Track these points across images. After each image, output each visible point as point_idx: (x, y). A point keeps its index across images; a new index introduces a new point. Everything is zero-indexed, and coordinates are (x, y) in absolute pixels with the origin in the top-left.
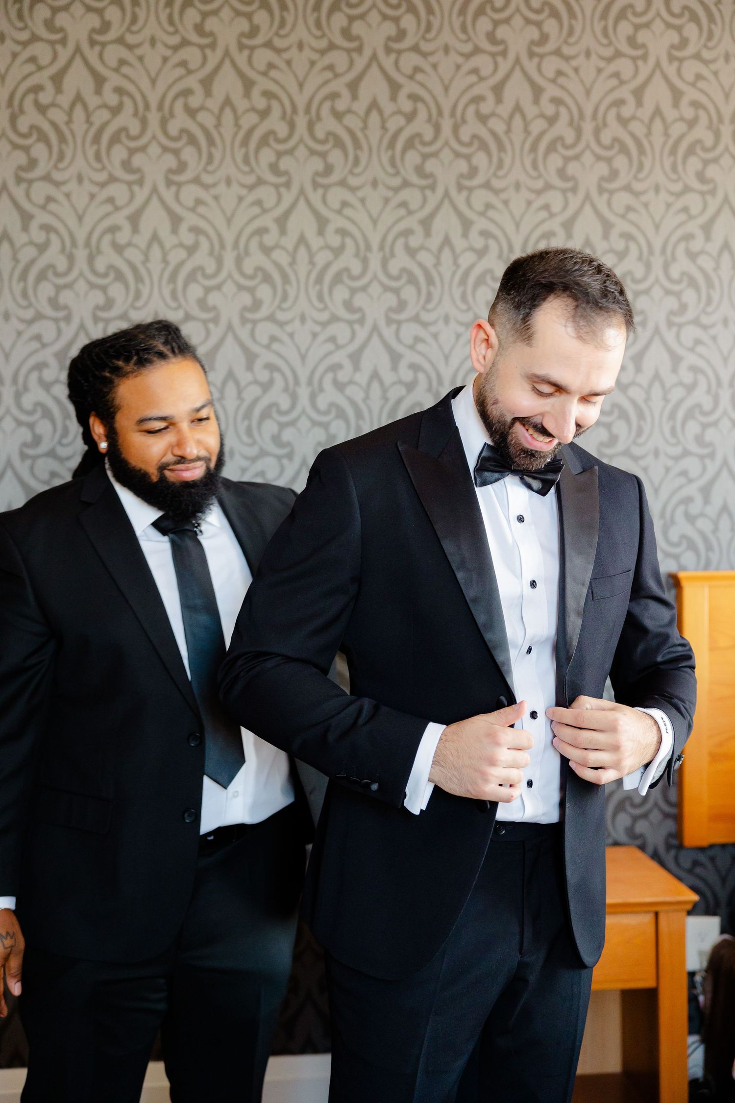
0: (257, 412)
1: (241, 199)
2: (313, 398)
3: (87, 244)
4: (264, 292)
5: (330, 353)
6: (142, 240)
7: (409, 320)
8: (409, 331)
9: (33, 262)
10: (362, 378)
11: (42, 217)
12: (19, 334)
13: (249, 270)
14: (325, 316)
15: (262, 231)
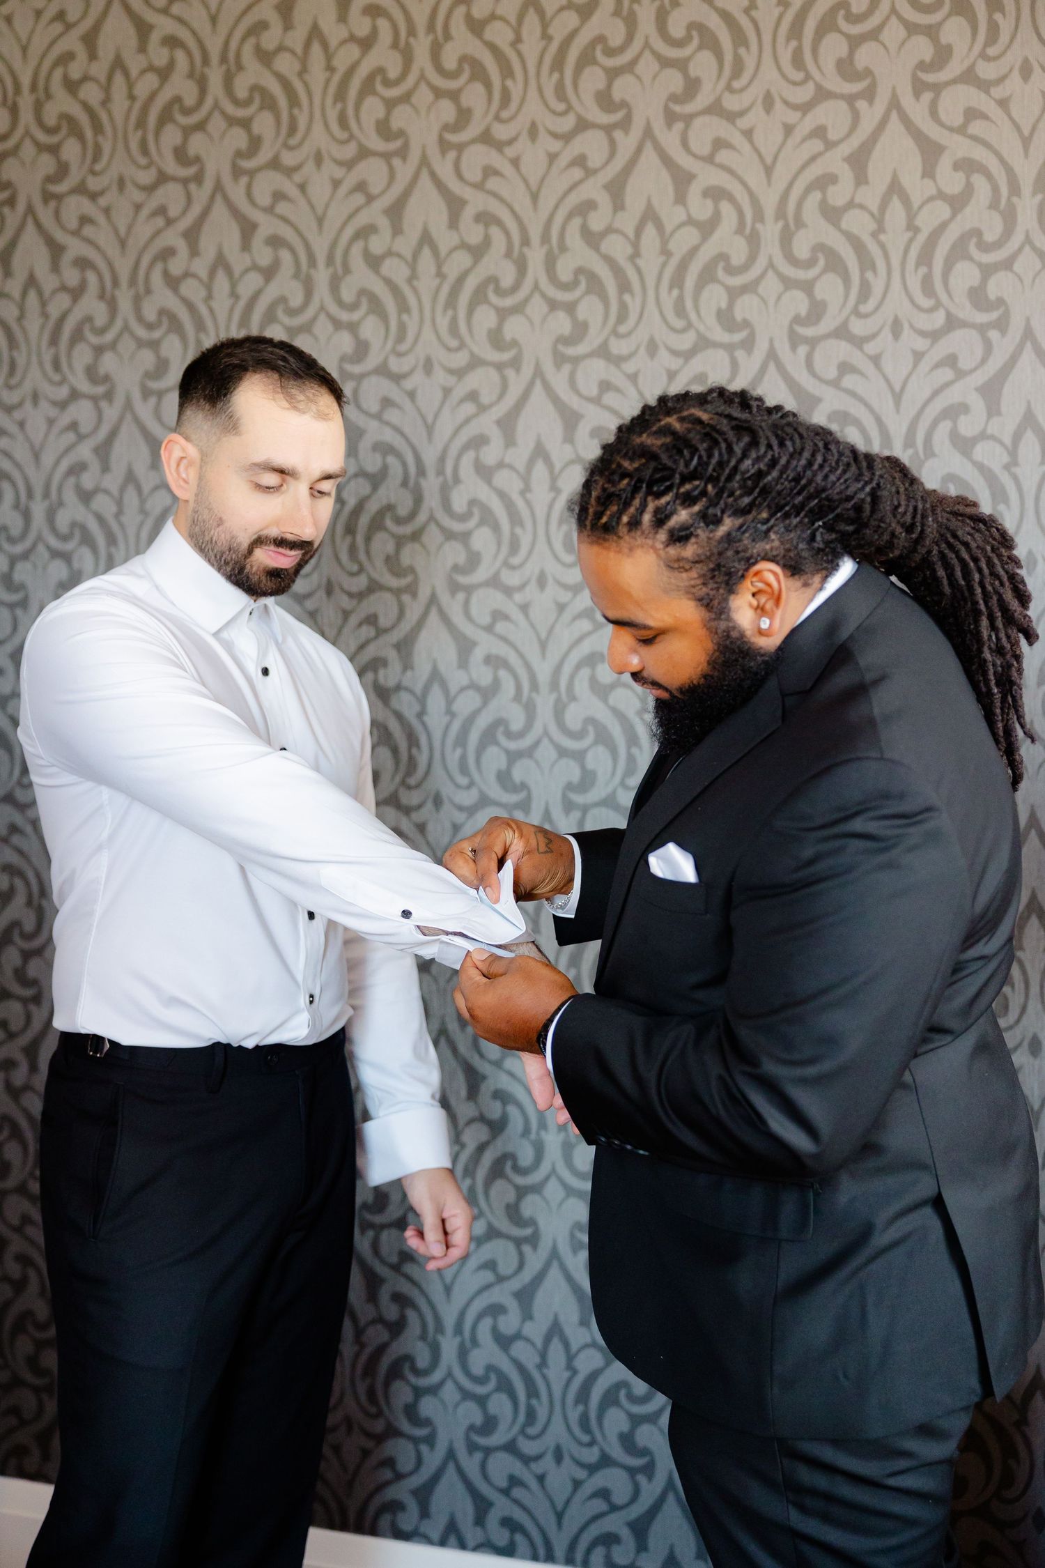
3: (781, 213)
6: (871, 196)
9: (693, 251)
11: (708, 177)
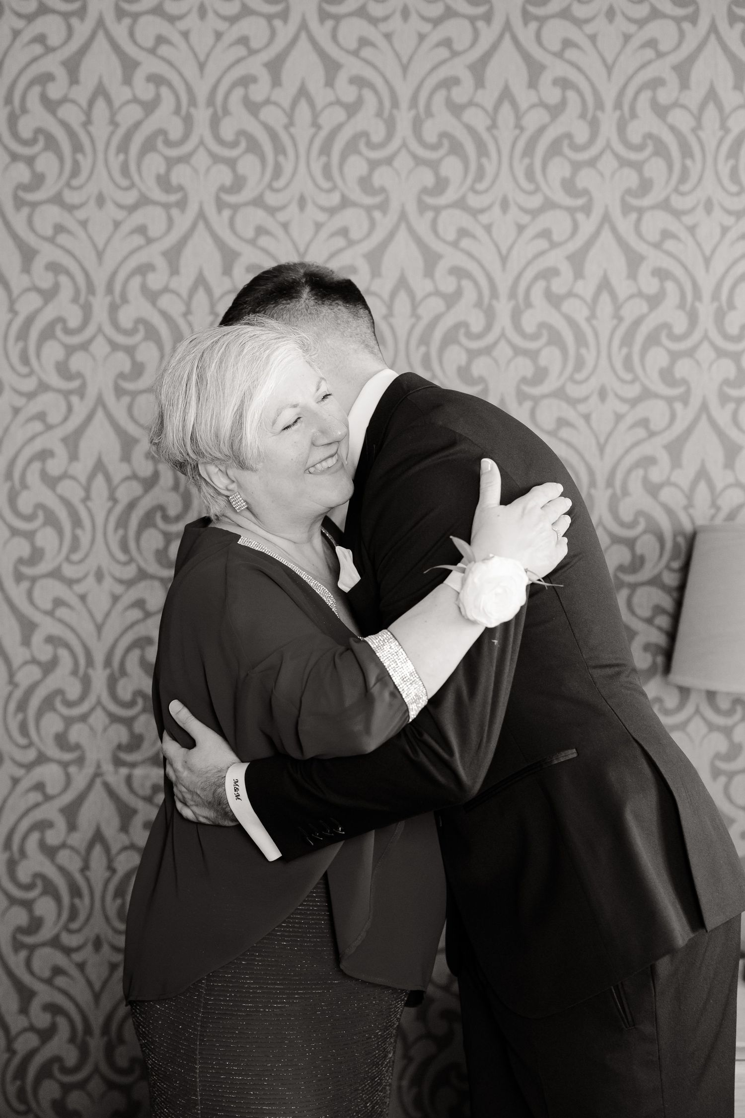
0: (438, 335)
1: (422, 37)
2: (516, 316)
3: (211, 102)
4: (451, 167)
5: (542, 253)
6: (284, 96)
7: (653, 207)
8: (655, 222)
9: (137, 125)
10: (586, 288)
11: (150, 65)
12: (117, 224)
13: (430, 136)
14: (535, 202)
15: (450, 82)
